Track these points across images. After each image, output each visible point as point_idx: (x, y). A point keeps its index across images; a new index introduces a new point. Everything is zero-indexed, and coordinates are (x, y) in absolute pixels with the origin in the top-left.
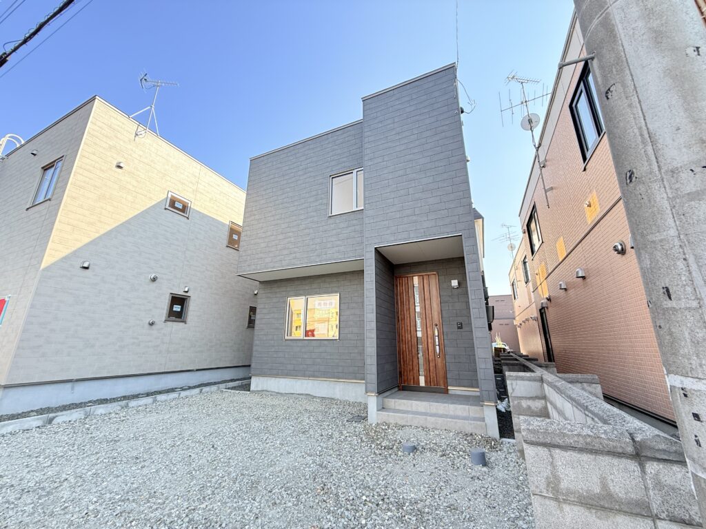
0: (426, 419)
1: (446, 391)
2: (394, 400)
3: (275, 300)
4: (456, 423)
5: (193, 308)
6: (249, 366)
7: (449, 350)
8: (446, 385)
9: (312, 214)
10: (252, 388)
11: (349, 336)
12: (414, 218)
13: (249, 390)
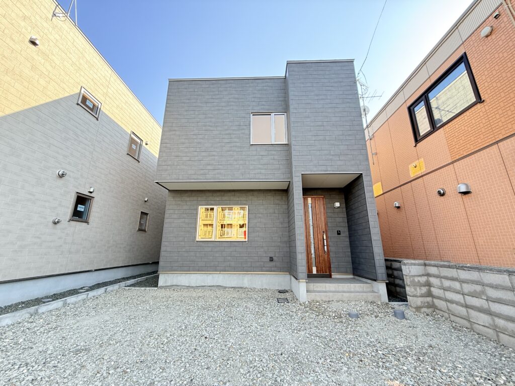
1: (330, 276)
5: (96, 210)
7: (332, 249)
10: (161, 283)
11: (256, 238)
13: (156, 286)
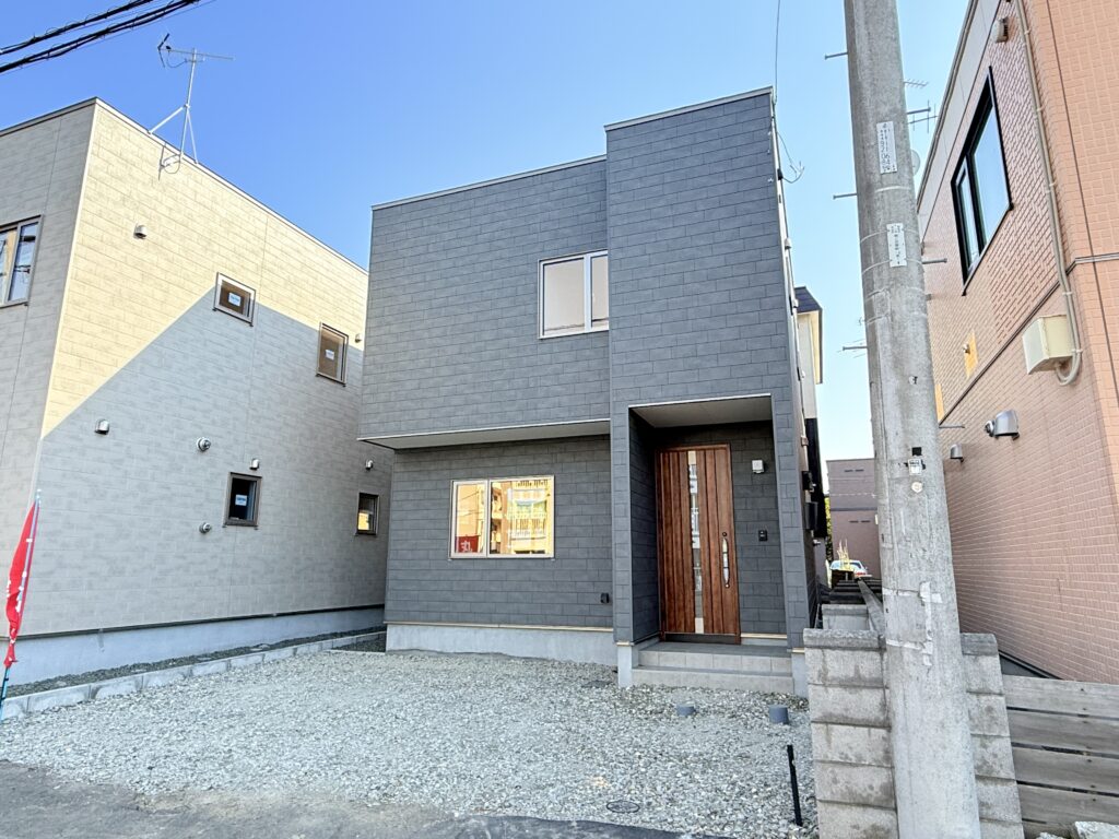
0: (707, 677)
1: (738, 641)
2: (657, 653)
3: (428, 485)
4: (751, 680)
5: (268, 501)
6: (382, 607)
7: (745, 575)
8: (739, 630)
9: (507, 331)
10: (390, 645)
11: (572, 551)
12: (697, 361)
13: (384, 651)
